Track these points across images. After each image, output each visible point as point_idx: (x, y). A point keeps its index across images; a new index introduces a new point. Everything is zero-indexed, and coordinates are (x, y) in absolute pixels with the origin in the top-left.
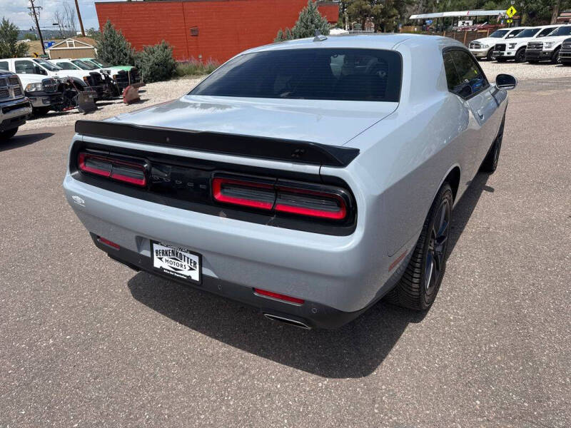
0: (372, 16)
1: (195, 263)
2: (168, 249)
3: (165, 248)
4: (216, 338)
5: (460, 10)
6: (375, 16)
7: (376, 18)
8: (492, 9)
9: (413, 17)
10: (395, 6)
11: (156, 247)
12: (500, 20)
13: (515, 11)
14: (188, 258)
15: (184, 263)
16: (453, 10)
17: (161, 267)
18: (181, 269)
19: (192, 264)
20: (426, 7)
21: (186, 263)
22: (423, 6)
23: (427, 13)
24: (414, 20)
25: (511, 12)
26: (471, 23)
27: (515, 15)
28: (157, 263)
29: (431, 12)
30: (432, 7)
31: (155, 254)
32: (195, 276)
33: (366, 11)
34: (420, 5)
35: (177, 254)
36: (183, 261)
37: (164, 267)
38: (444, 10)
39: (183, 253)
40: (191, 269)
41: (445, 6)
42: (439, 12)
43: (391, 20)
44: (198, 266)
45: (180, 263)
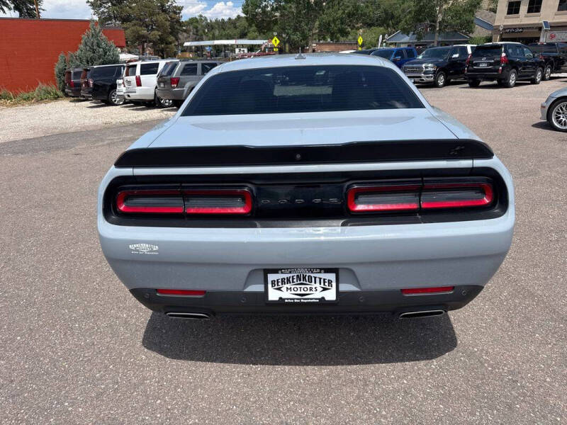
0: (150, 42)
1: (330, 282)
2: (291, 275)
3: (285, 276)
4: (307, 364)
5: (228, 39)
6: (154, 42)
7: (155, 44)
8: (254, 39)
9: (186, 44)
10: (171, 33)
11: (271, 277)
12: (265, 48)
13: (278, 42)
14: (320, 279)
15: (313, 285)
16: (221, 39)
17: (281, 298)
18: (311, 292)
19: (327, 284)
20: (197, 35)
21: (318, 285)
22: (193, 34)
23: (198, 40)
24: (187, 47)
25: (275, 42)
26: (246, 50)
27: (279, 44)
28: (273, 295)
29: (202, 40)
30: (202, 35)
31: (270, 285)
32: (331, 295)
33: (143, 36)
34: (191, 33)
35: (304, 278)
36: (313, 283)
37: (283, 297)
38: (214, 38)
39: (312, 275)
40: (325, 289)
41: (214, 35)
42: (209, 40)
43: (170, 46)
44: (334, 284)
45: (308, 287)
